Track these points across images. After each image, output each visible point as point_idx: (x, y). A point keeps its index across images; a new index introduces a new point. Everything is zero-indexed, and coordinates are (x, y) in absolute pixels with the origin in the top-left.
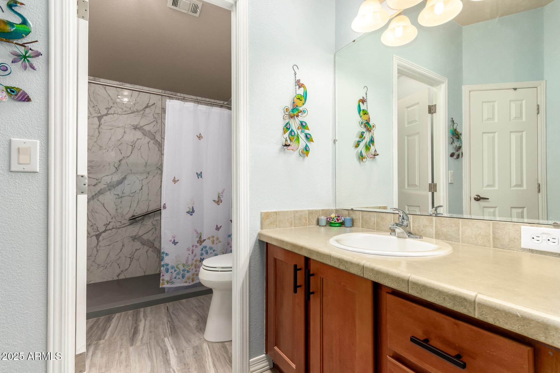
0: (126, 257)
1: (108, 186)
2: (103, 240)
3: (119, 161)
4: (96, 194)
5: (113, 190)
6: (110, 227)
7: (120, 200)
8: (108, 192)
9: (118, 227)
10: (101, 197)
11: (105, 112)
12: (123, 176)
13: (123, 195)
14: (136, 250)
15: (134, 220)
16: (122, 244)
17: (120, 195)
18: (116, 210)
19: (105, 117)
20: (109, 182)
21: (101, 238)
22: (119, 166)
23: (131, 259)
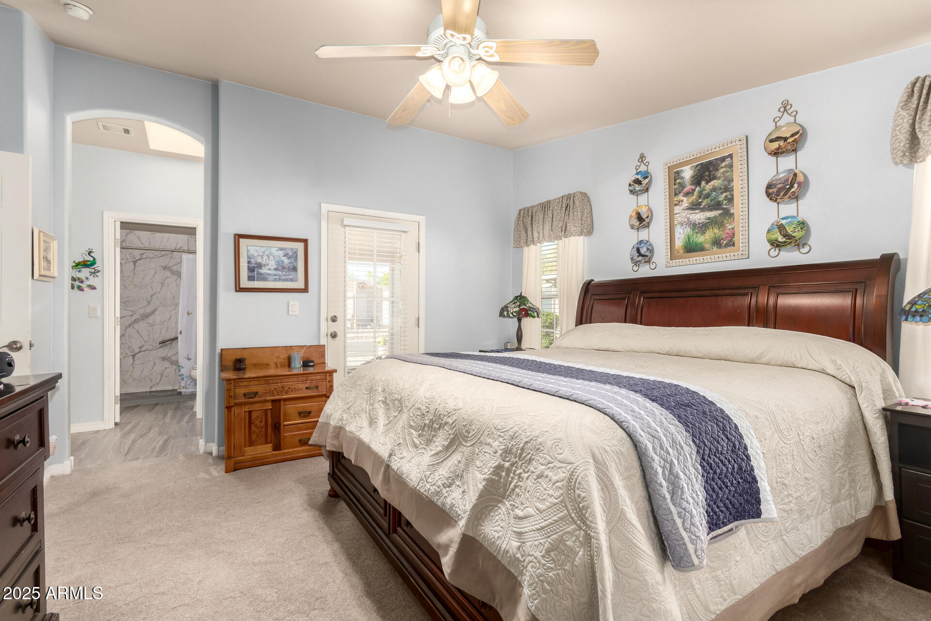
0: (157, 374)
1: (142, 317)
2: (138, 359)
3: (151, 296)
4: (132, 323)
5: (146, 319)
6: (143, 349)
7: (151, 328)
8: (142, 321)
9: (150, 349)
10: (136, 326)
11: (139, 257)
12: (155, 308)
13: (154, 324)
14: (166, 368)
15: (163, 343)
16: (153, 363)
17: (152, 324)
18: (149, 335)
19: (139, 262)
20: (142, 313)
21: (136, 358)
22: (151, 300)
23: (162, 375)
